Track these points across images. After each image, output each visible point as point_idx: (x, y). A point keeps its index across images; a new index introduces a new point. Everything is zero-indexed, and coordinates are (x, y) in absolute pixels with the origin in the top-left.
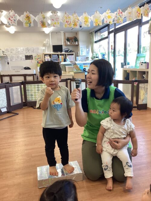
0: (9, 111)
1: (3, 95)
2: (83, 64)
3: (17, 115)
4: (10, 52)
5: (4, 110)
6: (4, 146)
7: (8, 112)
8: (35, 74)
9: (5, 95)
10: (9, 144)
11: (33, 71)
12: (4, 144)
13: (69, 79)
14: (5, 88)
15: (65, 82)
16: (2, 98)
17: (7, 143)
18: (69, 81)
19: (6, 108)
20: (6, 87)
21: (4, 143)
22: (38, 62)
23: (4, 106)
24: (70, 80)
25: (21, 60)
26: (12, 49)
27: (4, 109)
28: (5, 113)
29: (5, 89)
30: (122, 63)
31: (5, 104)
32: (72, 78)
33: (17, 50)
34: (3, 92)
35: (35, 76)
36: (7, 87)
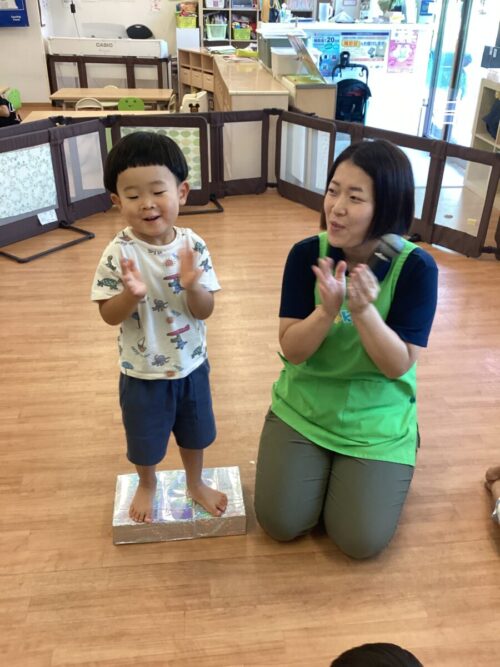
0: (65, 219)
1: (44, 166)
2: (344, 34)
3: (90, 238)
5: (49, 218)
6: (35, 370)
7: (62, 224)
8: (166, 60)
9: (51, 166)
10: (53, 364)
11: (160, 46)
12: (37, 360)
13: (274, 111)
14: (49, 141)
15: (260, 123)
16: (40, 178)
17: (45, 360)
18: (274, 119)
19: (53, 211)
20: (52, 137)
21: (37, 356)
22: (178, 8)
23: (46, 205)
24: (277, 117)
27: (48, 213)
28: (51, 227)
29: (48, 144)
30: (487, 49)
31: (50, 196)
32: (286, 109)
34: (41, 158)
35: (164, 64)
36: (56, 139)
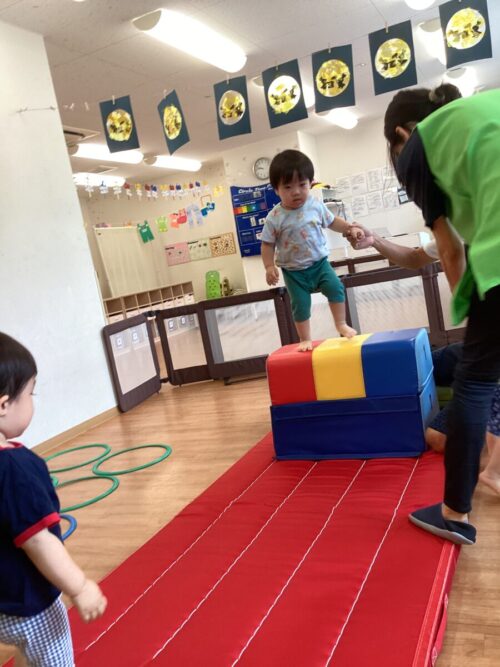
4: (351, 189)
25: (387, 206)
26: (357, 177)
33: (371, 179)
